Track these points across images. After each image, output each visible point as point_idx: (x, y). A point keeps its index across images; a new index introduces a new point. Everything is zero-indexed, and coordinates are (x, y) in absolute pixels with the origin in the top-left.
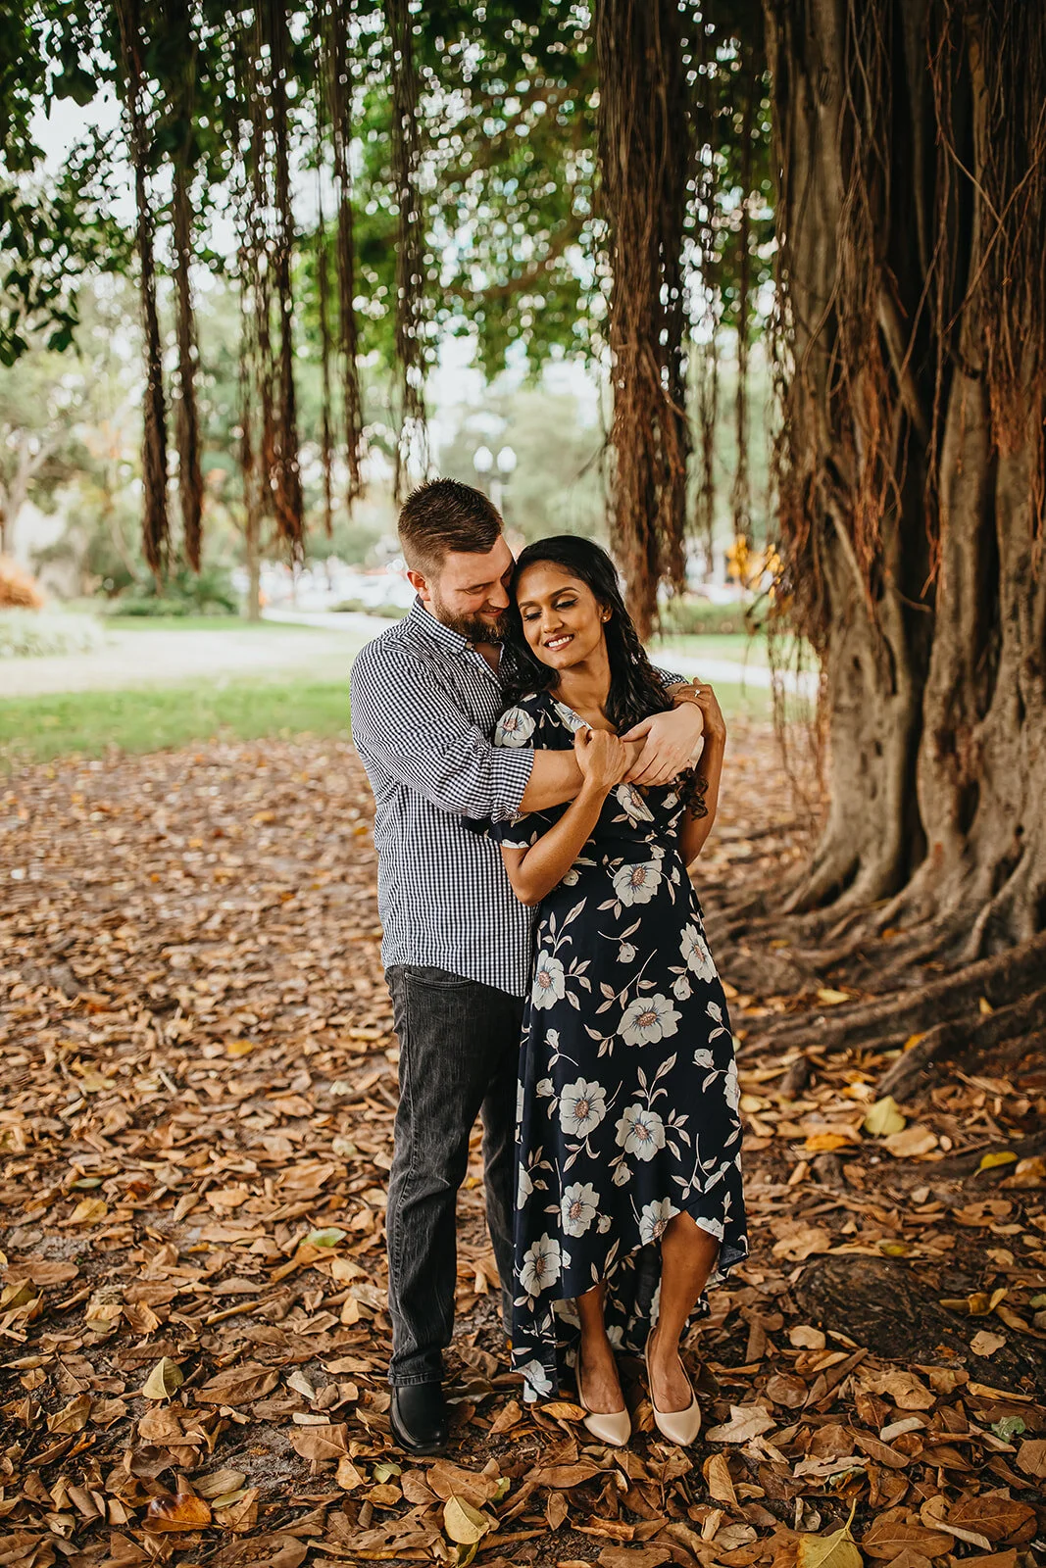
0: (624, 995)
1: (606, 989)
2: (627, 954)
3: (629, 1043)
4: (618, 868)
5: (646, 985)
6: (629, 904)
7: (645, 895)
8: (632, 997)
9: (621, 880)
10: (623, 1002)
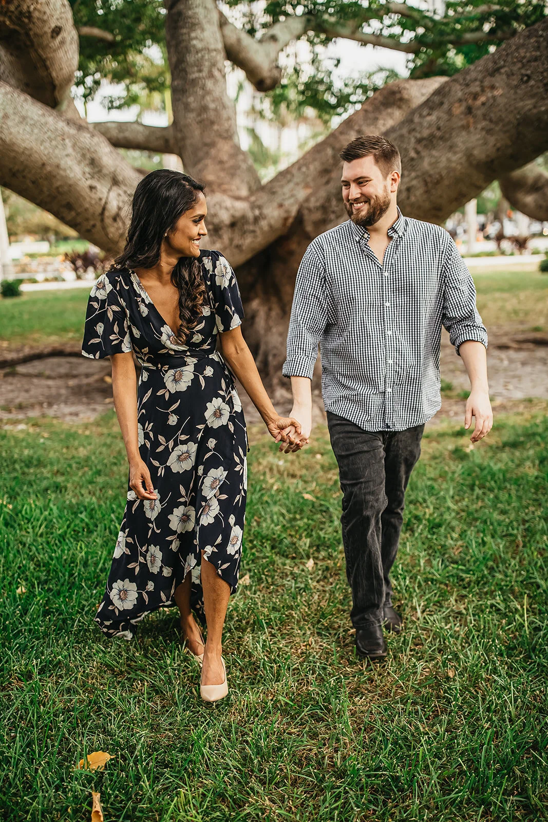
0: (171, 443)
1: (161, 439)
2: (173, 420)
3: (174, 471)
4: (166, 371)
5: (183, 437)
6: (173, 391)
7: (183, 386)
8: (176, 445)
9: (168, 377)
10: (170, 447)
